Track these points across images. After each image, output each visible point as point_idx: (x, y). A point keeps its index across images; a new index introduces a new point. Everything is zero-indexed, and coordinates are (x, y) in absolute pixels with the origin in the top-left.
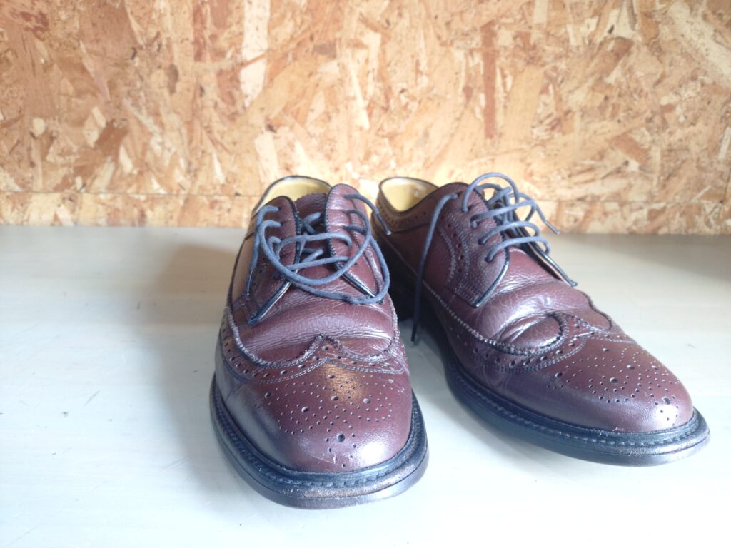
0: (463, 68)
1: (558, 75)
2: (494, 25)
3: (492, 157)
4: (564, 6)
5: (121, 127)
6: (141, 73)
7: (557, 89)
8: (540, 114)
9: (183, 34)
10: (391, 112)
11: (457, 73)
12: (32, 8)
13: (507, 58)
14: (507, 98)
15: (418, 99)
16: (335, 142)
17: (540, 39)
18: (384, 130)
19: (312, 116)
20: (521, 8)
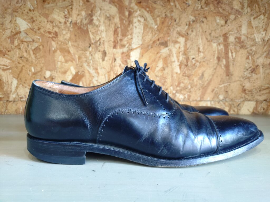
0: (216, 50)
1: (252, 52)
2: (227, 34)
3: (229, 84)
4: (253, 27)
5: (81, 74)
6: (92, 53)
7: (252, 57)
8: (246, 67)
9: (109, 39)
10: (189, 67)
11: (214, 52)
12: (52, 30)
13: (233, 46)
14: (234, 61)
15: (199, 61)
16: (166, 78)
17: (245, 39)
18: (186, 74)
19: (157, 69)
20: (237, 28)
